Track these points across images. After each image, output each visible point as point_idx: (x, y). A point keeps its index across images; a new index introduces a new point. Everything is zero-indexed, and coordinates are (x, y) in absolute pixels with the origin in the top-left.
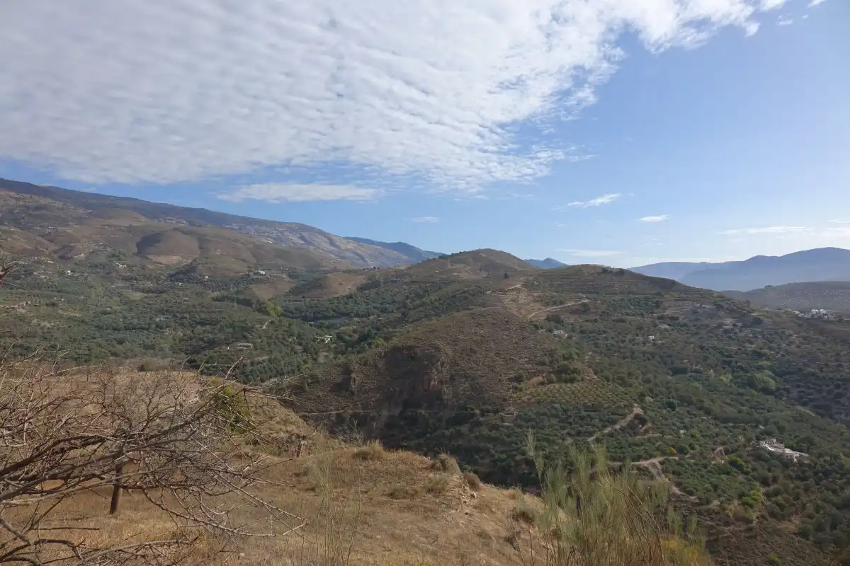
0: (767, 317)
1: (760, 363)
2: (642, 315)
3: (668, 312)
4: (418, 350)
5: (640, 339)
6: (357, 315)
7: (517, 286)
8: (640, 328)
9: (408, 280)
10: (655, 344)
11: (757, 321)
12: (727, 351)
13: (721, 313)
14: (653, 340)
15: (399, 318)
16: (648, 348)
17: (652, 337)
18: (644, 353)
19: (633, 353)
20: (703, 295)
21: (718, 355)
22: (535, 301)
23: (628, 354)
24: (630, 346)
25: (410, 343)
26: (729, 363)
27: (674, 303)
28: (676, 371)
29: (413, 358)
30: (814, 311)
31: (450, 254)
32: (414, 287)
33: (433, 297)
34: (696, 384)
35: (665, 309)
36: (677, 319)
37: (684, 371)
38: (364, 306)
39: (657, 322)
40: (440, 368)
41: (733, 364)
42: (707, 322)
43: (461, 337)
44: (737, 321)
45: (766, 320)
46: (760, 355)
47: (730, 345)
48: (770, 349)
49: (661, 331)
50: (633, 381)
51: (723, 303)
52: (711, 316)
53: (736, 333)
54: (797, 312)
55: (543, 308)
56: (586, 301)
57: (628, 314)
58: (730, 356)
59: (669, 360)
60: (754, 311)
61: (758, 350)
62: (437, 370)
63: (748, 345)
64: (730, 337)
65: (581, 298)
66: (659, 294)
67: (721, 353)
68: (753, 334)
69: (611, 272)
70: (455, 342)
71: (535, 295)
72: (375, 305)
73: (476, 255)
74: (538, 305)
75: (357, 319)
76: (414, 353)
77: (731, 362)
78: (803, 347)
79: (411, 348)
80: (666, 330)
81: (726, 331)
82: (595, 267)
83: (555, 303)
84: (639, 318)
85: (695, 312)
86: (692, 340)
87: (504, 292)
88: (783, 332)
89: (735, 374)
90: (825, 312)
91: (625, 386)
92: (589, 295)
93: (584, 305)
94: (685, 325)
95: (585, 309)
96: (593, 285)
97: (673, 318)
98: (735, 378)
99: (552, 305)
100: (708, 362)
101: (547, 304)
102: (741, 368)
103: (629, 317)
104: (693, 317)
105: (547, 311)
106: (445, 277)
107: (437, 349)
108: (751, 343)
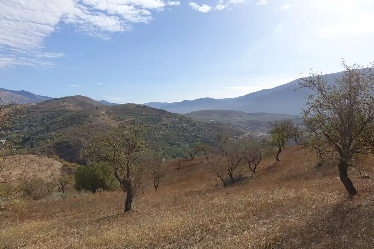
0: (197, 123)
1: (197, 139)
2: (155, 124)
3: (164, 122)
4: (71, 143)
5: (156, 133)
6: (16, 129)
7: (103, 113)
8: (156, 129)
9: (41, 110)
10: (162, 135)
11: (194, 125)
12: (186, 136)
13: (182, 123)
14: (161, 133)
15: (45, 129)
16: (160, 136)
17: (161, 132)
18: (159, 138)
19: (155, 139)
20: (175, 115)
21: (184, 138)
22: (112, 119)
23: (154, 139)
24: (153, 136)
25: (66, 140)
26: (187, 140)
27: (166, 119)
28: (172, 144)
29: (69, 147)
30: (211, 120)
31: (60, 97)
32: (46, 114)
33: (60, 118)
34: (179, 148)
35: (163, 121)
36: (168, 125)
37: (174, 144)
38: (19, 124)
39: (161, 126)
40: (83, 150)
41: (189, 140)
42: (178, 125)
43: (90, 136)
44: (188, 125)
45: (197, 124)
46: (197, 137)
47: (186, 134)
48: (199, 134)
49: (163, 130)
50: (159, 149)
51: (182, 118)
52: (179, 124)
53: (188, 129)
54: (206, 121)
55: (116, 122)
56: (133, 119)
57: (150, 124)
58: (187, 138)
59: (168, 141)
60: (193, 121)
61: (196, 135)
62: (82, 151)
63: (192, 133)
64: (186, 131)
65: (131, 118)
66: (160, 115)
67: (184, 137)
68: (194, 129)
69: (141, 106)
70: (88, 138)
71: (112, 116)
72: (26, 123)
73: (74, 98)
74: (114, 121)
75: (16, 131)
76: (69, 144)
77: (188, 140)
78: (209, 133)
79: (66, 142)
80: (164, 129)
81: (185, 129)
82: (134, 105)
83: (121, 120)
84: (154, 125)
85: (173, 122)
86: (174, 133)
87: (99, 116)
88: (202, 128)
89: (190, 144)
90: (214, 121)
91: (157, 151)
92: (134, 116)
93: (133, 120)
94: (171, 127)
95: (133, 122)
96: (134, 112)
97: (166, 125)
98: (190, 145)
99: (120, 121)
100: (181, 140)
101: (118, 121)
102: (192, 142)
103: (151, 125)
104: (173, 124)
105: (118, 123)
106: (62, 109)
107: (80, 141)
108: (193, 133)
